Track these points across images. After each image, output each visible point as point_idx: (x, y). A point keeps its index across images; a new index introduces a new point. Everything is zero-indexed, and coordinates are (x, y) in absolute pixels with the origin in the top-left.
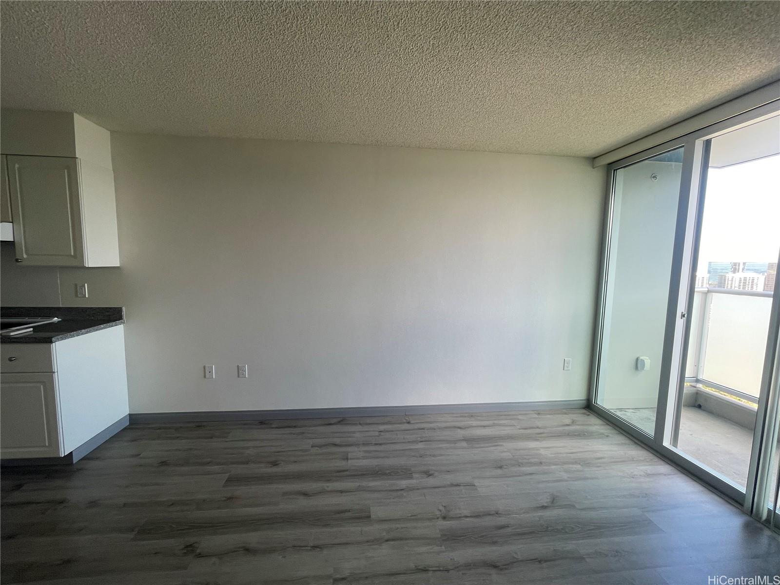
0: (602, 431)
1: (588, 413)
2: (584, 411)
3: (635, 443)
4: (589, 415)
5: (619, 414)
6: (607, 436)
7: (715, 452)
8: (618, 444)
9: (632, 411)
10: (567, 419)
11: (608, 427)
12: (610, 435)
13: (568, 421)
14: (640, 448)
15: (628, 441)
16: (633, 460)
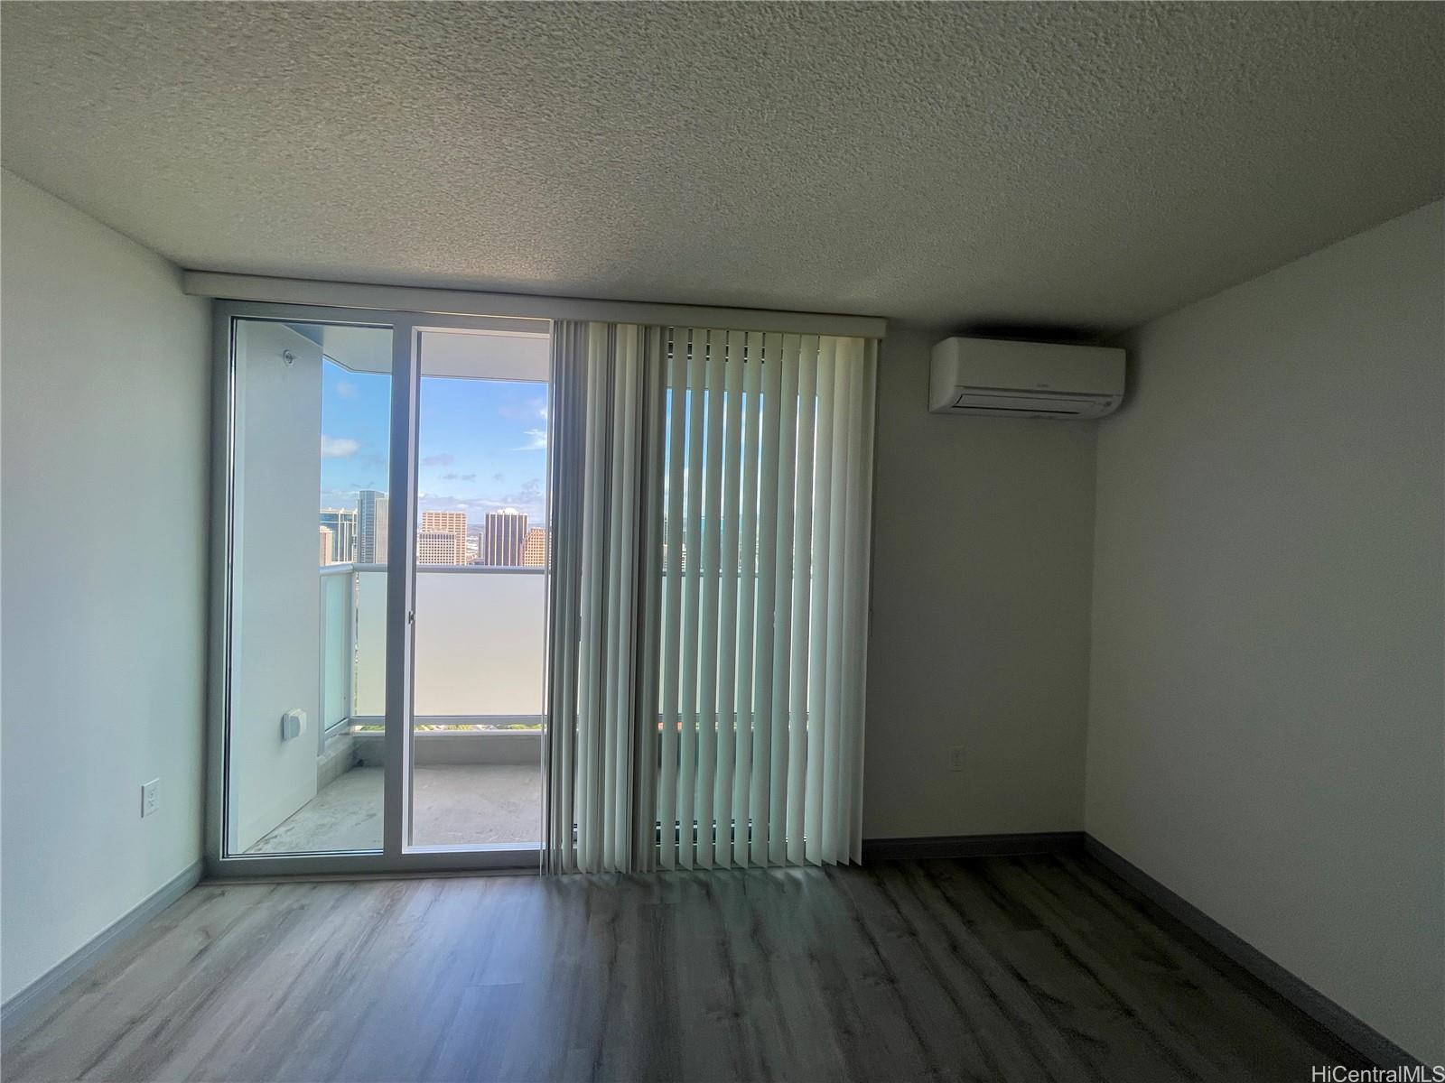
0: (283, 907)
1: (218, 891)
2: (204, 892)
3: (353, 882)
4: (223, 894)
5: (268, 849)
6: (302, 907)
7: (437, 819)
8: (334, 908)
9: (283, 829)
10: (185, 939)
11: (285, 888)
12: (304, 901)
13: (195, 943)
14: (368, 886)
15: (342, 889)
16: (382, 916)
